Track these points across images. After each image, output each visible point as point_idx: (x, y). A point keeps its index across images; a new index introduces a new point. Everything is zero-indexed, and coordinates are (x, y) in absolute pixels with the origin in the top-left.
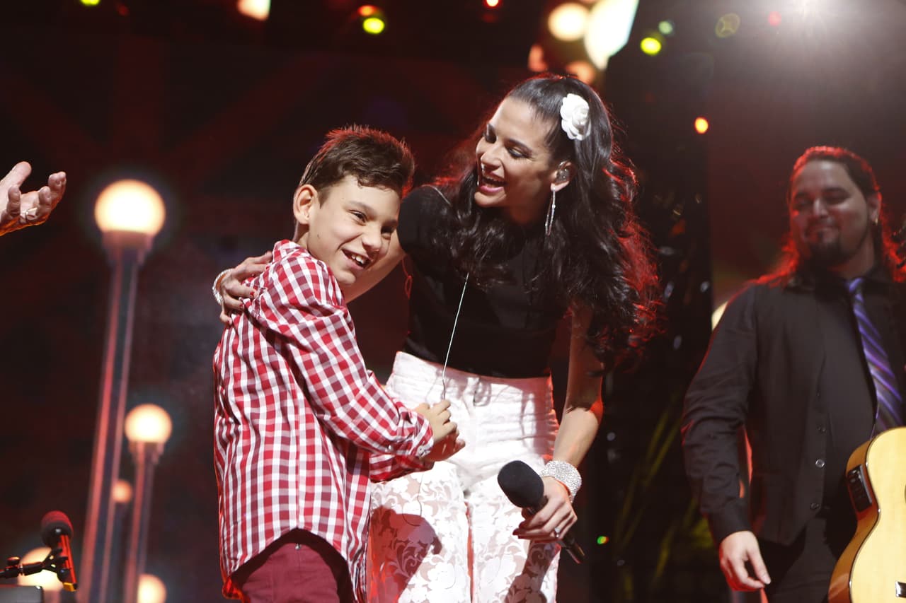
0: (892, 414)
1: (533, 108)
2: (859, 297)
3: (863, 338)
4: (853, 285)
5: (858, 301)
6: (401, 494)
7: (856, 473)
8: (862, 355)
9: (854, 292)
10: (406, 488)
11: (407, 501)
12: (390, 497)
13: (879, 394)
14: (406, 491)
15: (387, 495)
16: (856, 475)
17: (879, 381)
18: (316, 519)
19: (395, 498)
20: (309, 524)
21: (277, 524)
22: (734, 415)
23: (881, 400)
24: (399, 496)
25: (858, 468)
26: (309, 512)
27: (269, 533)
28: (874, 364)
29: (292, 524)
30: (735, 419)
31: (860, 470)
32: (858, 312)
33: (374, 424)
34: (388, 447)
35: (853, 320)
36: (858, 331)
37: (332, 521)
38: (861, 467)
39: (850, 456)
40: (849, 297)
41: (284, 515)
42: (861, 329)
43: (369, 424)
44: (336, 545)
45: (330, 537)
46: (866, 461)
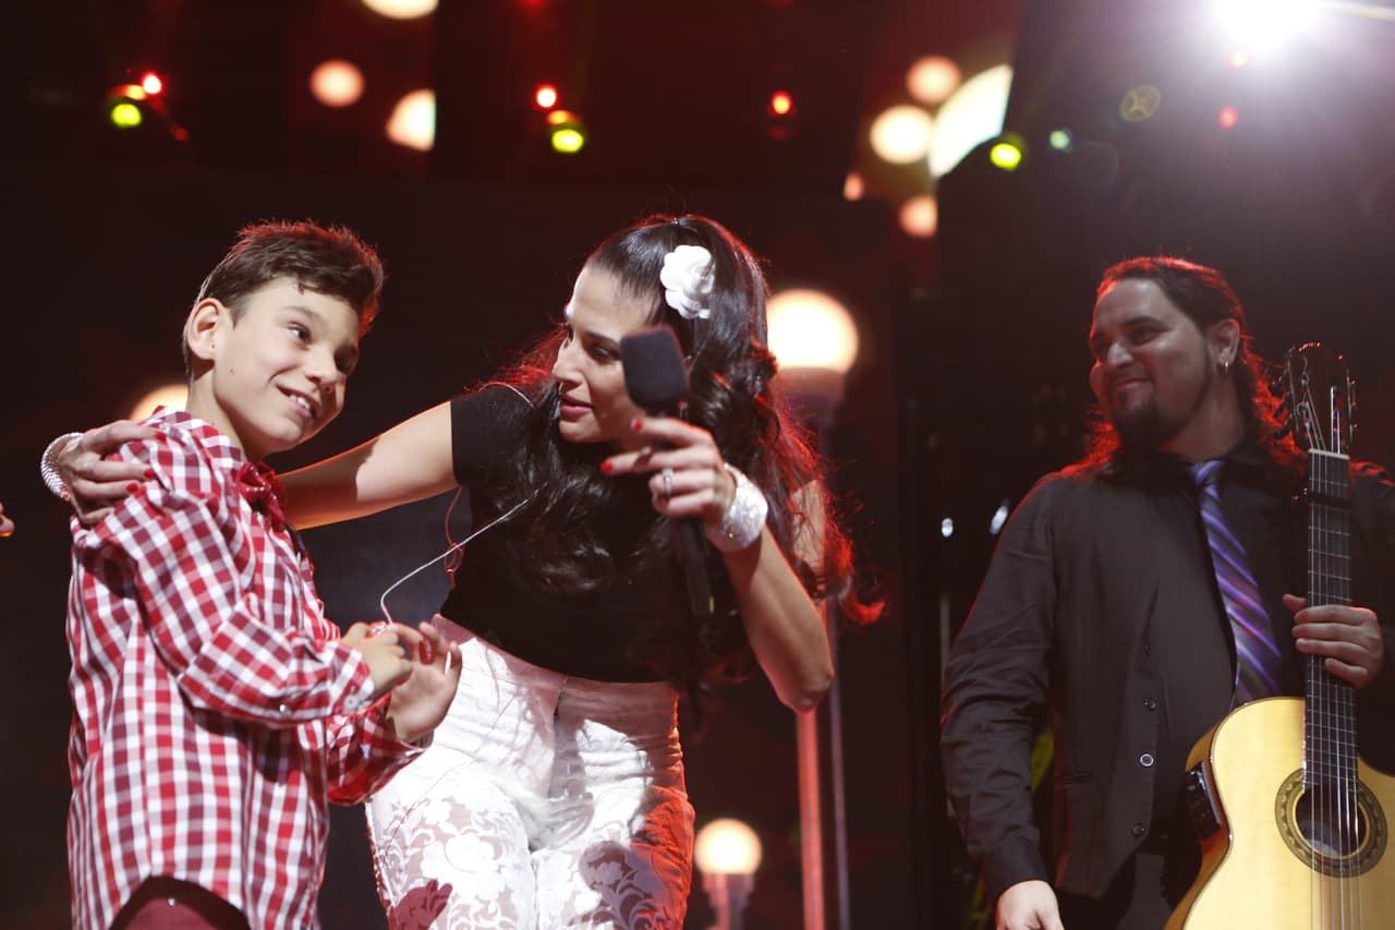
0: (1261, 677)
1: (617, 276)
2: (1211, 491)
3: (1213, 556)
4: (1202, 471)
5: (1210, 497)
6: (440, 825)
7: (1195, 774)
8: (1214, 584)
9: (1204, 483)
10: (448, 816)
11: (452, 836)
12: (420, 831)
13: (1240, 646)
14: (448, 821)
15: (414, 831)
16: (1196, 778)
17: (1238, 623)
18: (181, 853)
19: (430, 832)
20: (170, 865)
21: (121, 877)
22: (1022, 691)
23: (1243, 655)
24: (435, 828)
25: (1198, 767)
26: (168, 843)
27: (114, 894)
28: (1233, 598)
29: (144, 871)
30: (1023, 699)
31: (1201, 772)
32: (1209, 516)
33: (247, 676)
34: (278, 709)
35: (1201, 526)
36: (1207, 543)
37: (210, 851)
38: (1203, 764)
39: (1191, 749)
40: (1195, 490)
41: (130, 860)
42: (1212, 543)
43: (236, 678)
44: (220, 888)
45: (206, 878)
46: (1210, 755)
